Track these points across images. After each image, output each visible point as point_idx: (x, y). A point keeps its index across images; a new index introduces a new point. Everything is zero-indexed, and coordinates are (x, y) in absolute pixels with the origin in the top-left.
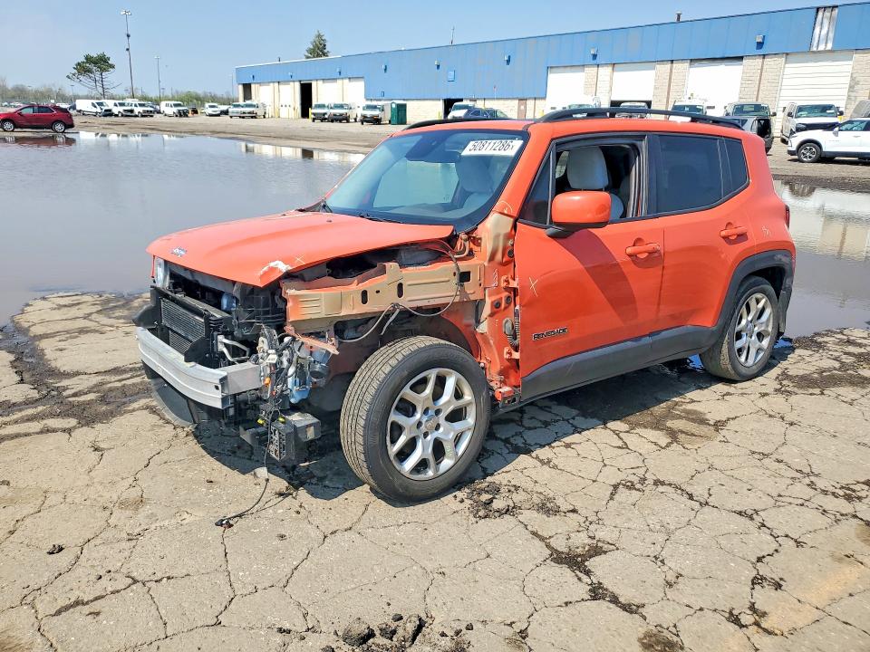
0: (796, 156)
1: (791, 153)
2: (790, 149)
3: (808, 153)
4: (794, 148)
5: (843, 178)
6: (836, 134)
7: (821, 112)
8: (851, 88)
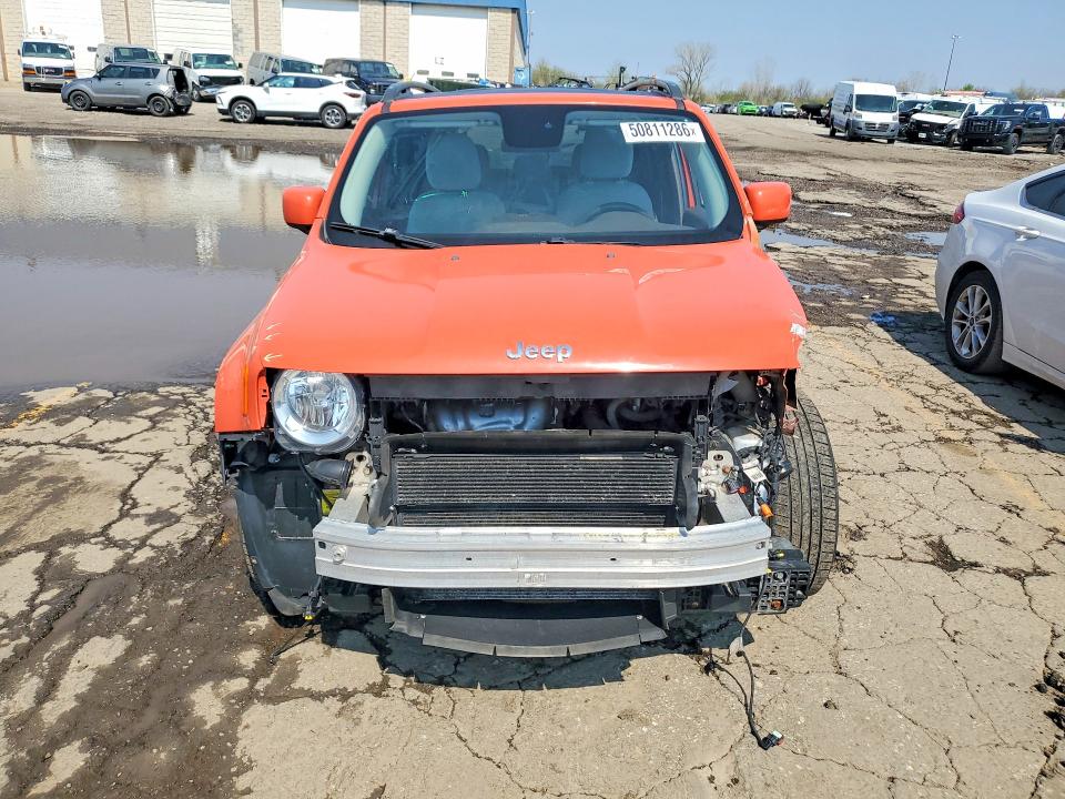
0: (228, 115)
1: (222, 112)
2: (221, 107)
3: (242, 113)
4: (226, 107)
5: (304, 142)
6: (267, 90)
7: (219, 63)
8: (235, 36)
